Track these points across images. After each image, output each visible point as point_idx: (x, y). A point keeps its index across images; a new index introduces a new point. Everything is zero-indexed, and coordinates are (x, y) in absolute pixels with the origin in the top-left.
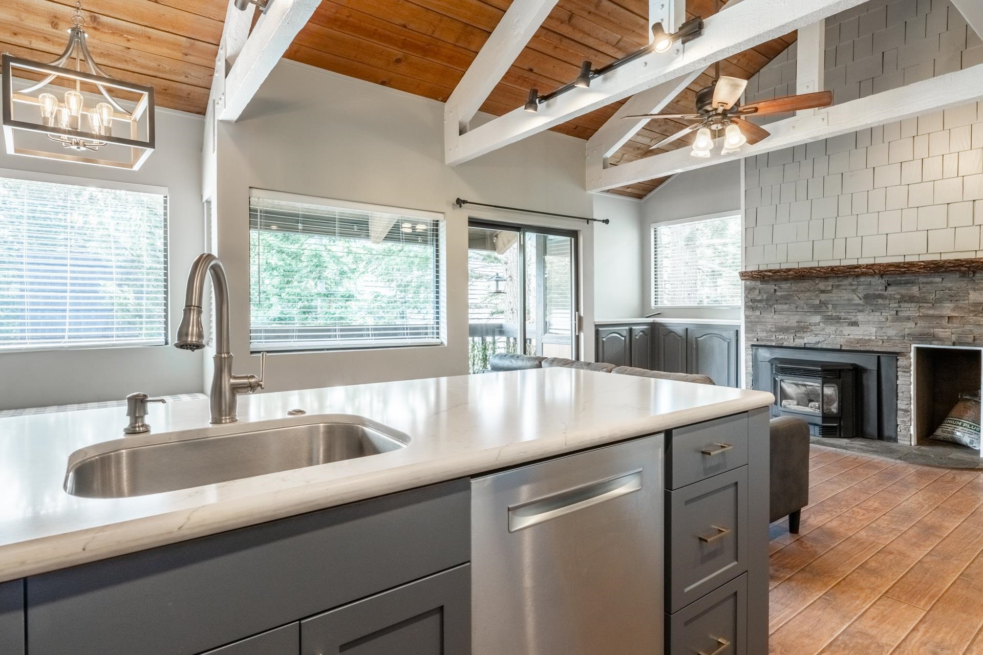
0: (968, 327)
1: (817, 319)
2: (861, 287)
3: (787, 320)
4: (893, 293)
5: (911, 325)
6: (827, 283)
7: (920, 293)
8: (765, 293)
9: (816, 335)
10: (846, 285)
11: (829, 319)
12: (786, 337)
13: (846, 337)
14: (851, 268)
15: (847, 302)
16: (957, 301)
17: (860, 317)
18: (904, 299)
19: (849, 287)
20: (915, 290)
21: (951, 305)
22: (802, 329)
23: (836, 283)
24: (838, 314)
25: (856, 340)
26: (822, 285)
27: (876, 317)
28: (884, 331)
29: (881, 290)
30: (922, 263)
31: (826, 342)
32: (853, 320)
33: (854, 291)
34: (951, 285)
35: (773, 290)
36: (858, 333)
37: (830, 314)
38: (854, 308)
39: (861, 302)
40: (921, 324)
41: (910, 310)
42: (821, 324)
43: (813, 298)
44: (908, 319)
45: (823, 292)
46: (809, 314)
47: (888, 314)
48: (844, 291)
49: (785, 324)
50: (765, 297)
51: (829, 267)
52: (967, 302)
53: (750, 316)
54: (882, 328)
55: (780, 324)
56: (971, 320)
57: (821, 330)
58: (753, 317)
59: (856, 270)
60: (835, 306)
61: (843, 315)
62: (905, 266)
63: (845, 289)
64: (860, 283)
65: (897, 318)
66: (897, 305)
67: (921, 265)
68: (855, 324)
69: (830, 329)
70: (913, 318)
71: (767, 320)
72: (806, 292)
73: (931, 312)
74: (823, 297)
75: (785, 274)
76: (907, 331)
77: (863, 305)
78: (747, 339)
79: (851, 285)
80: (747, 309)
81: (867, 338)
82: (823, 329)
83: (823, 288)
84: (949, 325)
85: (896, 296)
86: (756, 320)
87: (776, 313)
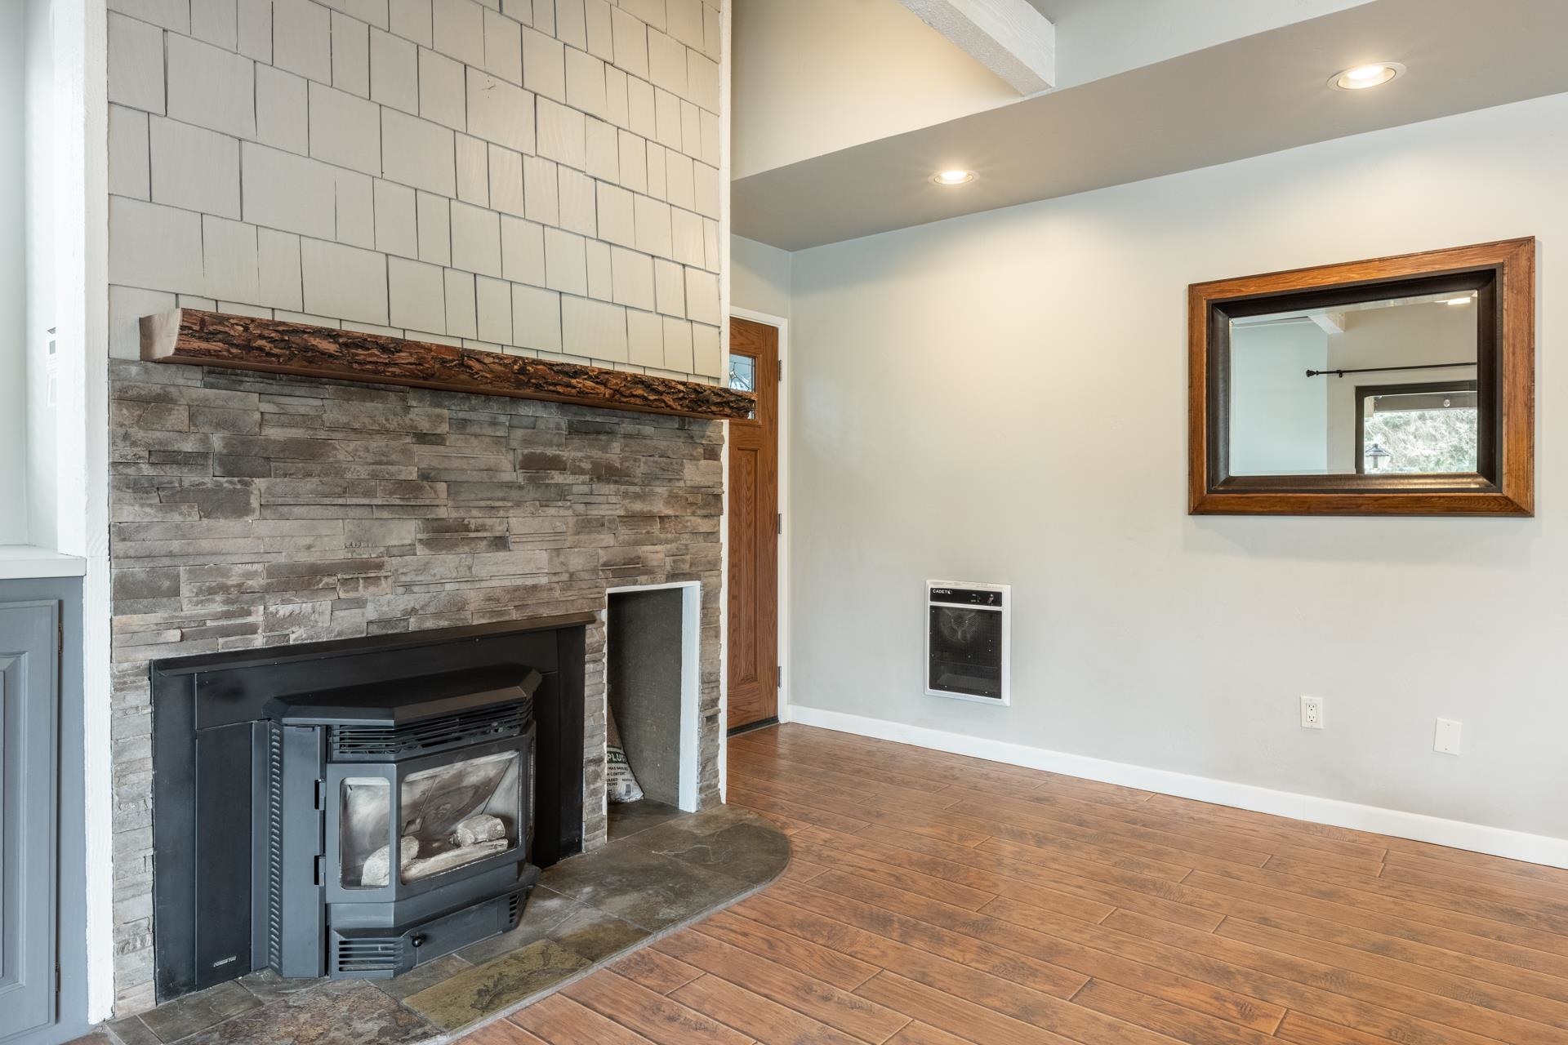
0: (686, 539)
1: (407, 531)
2: (518, 434)
3: (308, 541)
4: (580, 454)
5: (607, 539)
6: (438, 411)
7: (623, 460)
8: (219, 425)
9: (408, 587)
10: (480, 423)
11: (442, 535)
12: (307, 607)
13: (484, 584)
14: (566, 374)
15: (484, 476)
16: (670, 480)
17: (518, 522)
18: (605, 473)
19: (489, 431)
20: (615, 453)
21: (661, 490)
22: (363, 571)
23: (461, 415)
24: (462, 513)
25: (507, 590)
26: (421, 413)
27: (559, 517)
28: (562, 559)
29: (559, 446)
31: (431, 609)
32: (499, 530)
33: (497, 440)
34: (665, 443)
35: (257, 416)
36: (511, 570)
37: (442, 513)
38: (500, 494)
39: (519, 477)
40: (625, 533)
41: (610, 502)
42: (420, 550)
43: (393, 457)
44: (601, 524)
45: (422, 438)
46: (385, 514)
47: (570, 512)
48: (475, 442)
49: (304, 558)
50: (217, 442)
51: (516, 359)
52: (681, 484)
53: (140, 528)
54: (558, 551)
55: (282, 559)
56: (689, 524)
57: (418, 572)
58: (155, 533)
59: (574, 381)
60: (454, 488)
61: (475, 517)
62: (661, 388)
63: (476, 436)
64: (515, 422)
65: (587, 525)
66: (585, 489)
68: (500, 543)
69: (447, 563)
70: (610, 521)
71: (225, 545)
72: (371, 433)
73: (638, 506)
74: (426, 456)
75: (385, 358)
76: (604, 556)
77: (521, 488)
78: (121, 639)
79: (494, 423)
80: (128, 495)
81: (530, 582)
82: (425, 568)
83: (425, 426)
84: (663, 536)
85: (583, 465)
86: (176, 545)
87: (267, 513)
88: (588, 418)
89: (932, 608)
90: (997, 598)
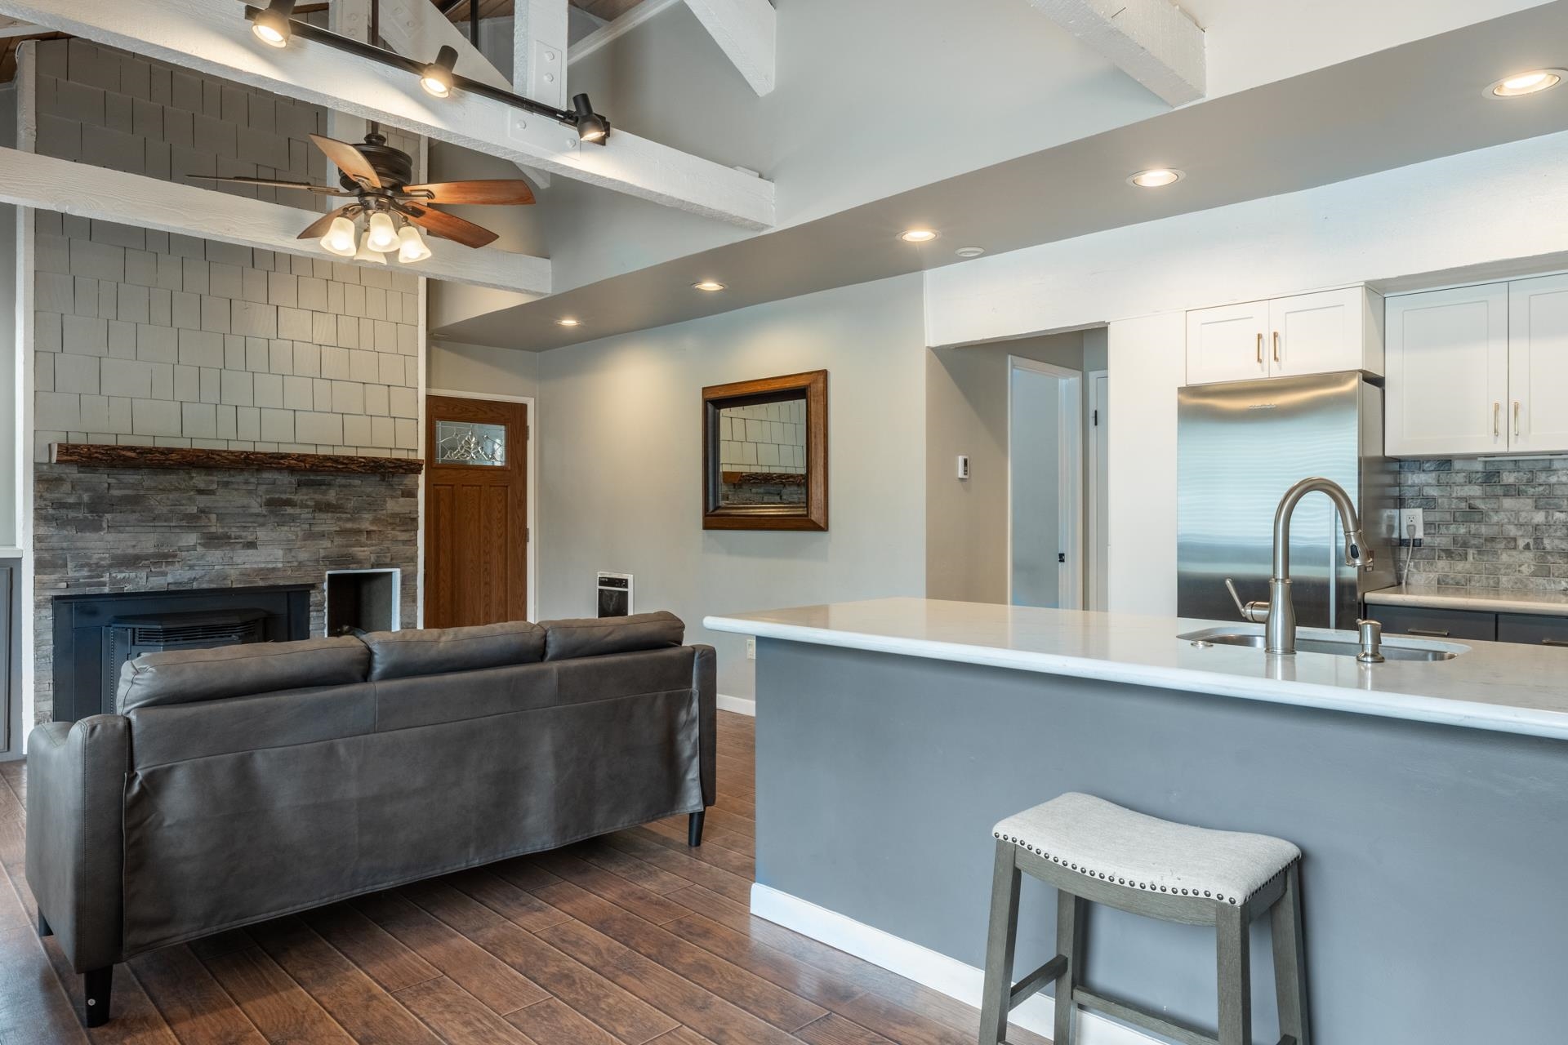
0: (387, 544)
1: (191, 539)
2: (262, 488)
3: (134, 543)
4: (306, 497)
5: (326, 543)
6: (211, 478)
7: (338, 500)
8: (86, 490)
9: (191, 567)
10: (238, 483)
11: (213, 541)
12: (133, 575)
13: (240, 566)
14: (275, 458)
15: (240, 510)
16: (375, 510)
17: (262, 534)
18: (323, 507)
19: (244, 487)
20: (332, 496)
21: (368, 516)
22: (164, 558)
23: (225, 479)
24: (226, 530)
25: (254, 570)
26: (199, 480)
27: (285, 532)
28: (293, 554)
29: (290, 493)
30: (363, 460)
31: (207, 578)
32: (250, 538)
33: (250, 492)
34: (370, 489)
35: (106, 485)
36: (258, 559)
37: (213, 529)
38: (251, 520)
39: (264, 511)
40: (338, 540)
41: (327, 523)
42: (199, 549)
43: (184, 502)
44: (322, 535)
45: (201, 492)
46: (178, 531)
47: (299, 529)
48: (235, 493)
49: (131, 551)
50: (86, 497)
51: (242, 453)
52: (384, 512)
53: (47, 537)
54: (290, 550)
55: (119, 552)
56: (389, 535)
57: (198, 559)
58: (55, 539)
59: (282, 461)
60: (221, 517)
61: (234, 531)
62: (345, 461)
63: (236, 490)
64: (261, 481)
65: (311, 536)
66: (310, 516)
67: (361, 462)
68: (251, 545)
69: (215, 556)
70: (328, 534)
71: (91, 545)
72: (170, 491)
73: (349, 525)
74: (203, 501)
75: (163, 457)
76: (322, 553)
77: (265, 516)
78: (38, 586)
79: (247, 483)
80: (42, 523)
81: (270, 566)
82: (203, 557)
83: (202, 486)
84: (369, 542)
85: (309, 503)
86: (65, 545)
87: (111, 530)
88: (312, 478)
89: (600, 590)
90: (623, 583)
